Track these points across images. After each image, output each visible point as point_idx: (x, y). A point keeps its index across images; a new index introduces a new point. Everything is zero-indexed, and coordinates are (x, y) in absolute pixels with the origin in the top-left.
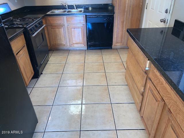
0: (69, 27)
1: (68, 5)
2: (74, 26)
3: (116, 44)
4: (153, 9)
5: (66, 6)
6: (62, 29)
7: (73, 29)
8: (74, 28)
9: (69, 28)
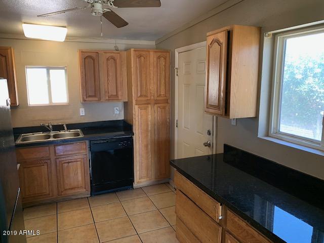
0: (58, 162)
1: (52, 126)
2: (67, 159)
3: (140, 180)
4: (188, 128)
5: (48, 126)
6: (46, 167)
7: (66, 165)
8: (68, 163)
9: (58, 164)
